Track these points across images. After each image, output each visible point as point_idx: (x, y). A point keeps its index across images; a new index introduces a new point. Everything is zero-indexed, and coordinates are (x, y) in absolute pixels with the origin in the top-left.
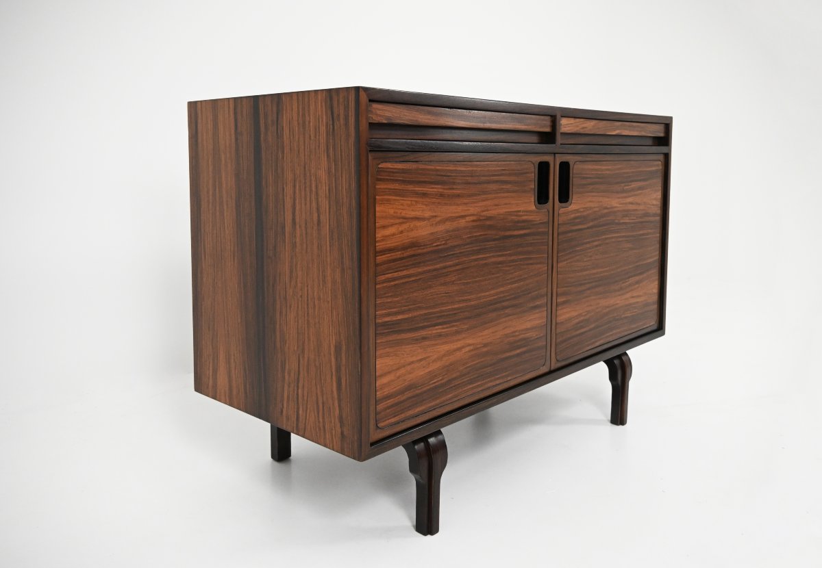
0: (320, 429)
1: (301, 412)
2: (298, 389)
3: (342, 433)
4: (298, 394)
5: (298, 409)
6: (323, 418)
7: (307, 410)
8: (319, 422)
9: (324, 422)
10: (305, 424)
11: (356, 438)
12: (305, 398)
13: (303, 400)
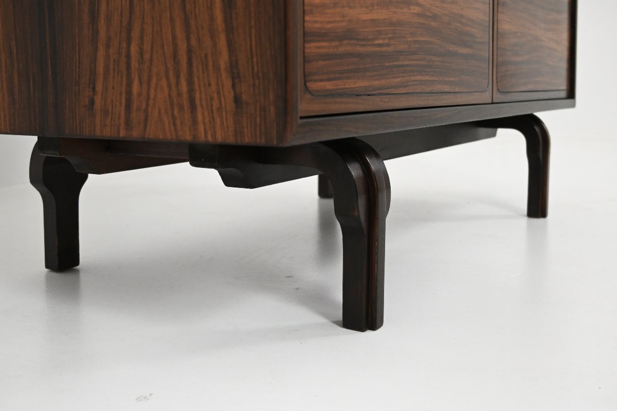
0: (181, 108)
1: (135, 89)
2: (129, 45)
3: (237, 100)
4: (128, 56)
5: (129, 85)
6: (190, 82)
7: (149, 81)
8: (179, 94)
9: (191, 91)
10: (146, 110)
11: (272, 97)
12: (147, 56)
13: (141, 61)
